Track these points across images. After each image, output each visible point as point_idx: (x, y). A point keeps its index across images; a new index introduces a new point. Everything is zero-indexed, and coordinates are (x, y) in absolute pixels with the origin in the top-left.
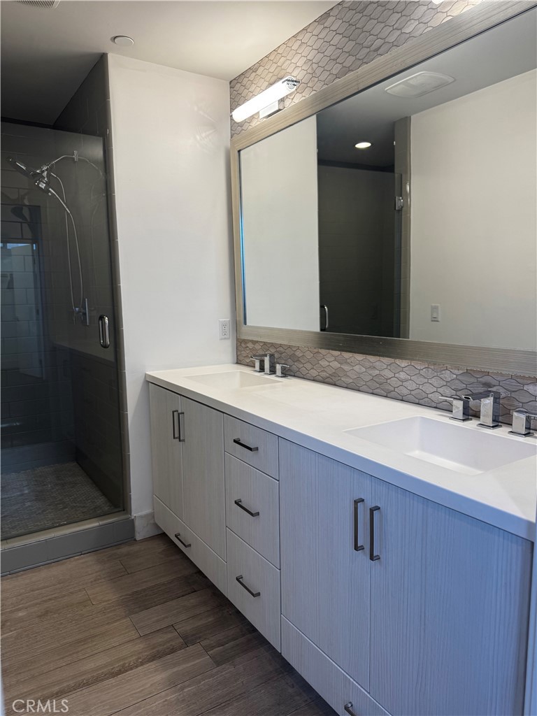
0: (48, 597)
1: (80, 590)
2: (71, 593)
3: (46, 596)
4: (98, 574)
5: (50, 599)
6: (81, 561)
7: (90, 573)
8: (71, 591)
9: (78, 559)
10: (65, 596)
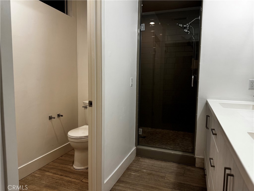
0: (155, 170)
1: (164, 173)
2: (162, 172)
3: (154, 169)
4: (174, 171)
5: (155, 171)
6: (172, 164)
7: (172, 169)
8: (162, 171)
9: (172, 163)
10: (159, 172)
